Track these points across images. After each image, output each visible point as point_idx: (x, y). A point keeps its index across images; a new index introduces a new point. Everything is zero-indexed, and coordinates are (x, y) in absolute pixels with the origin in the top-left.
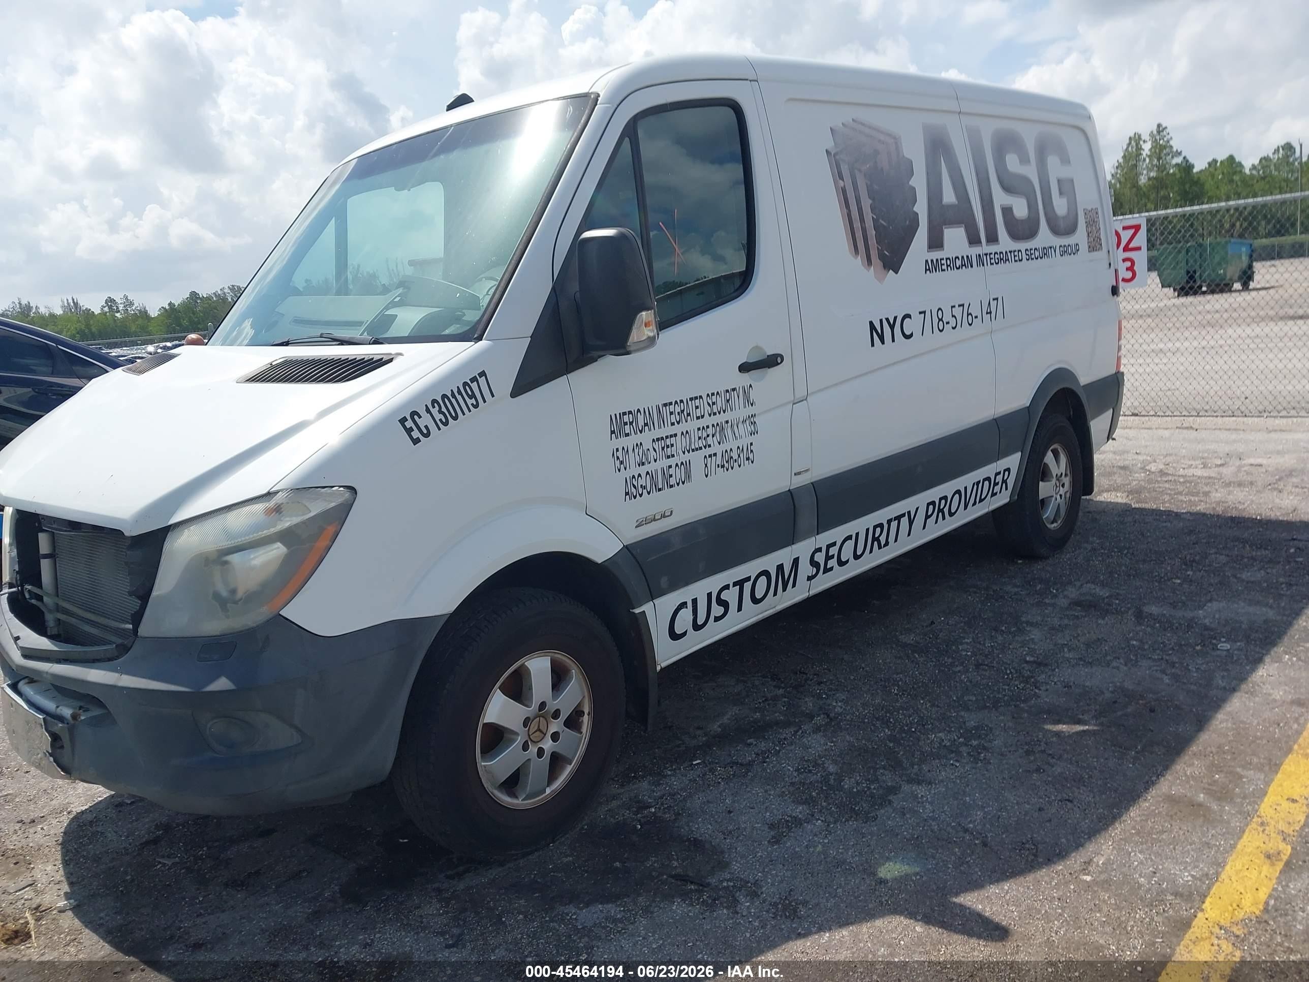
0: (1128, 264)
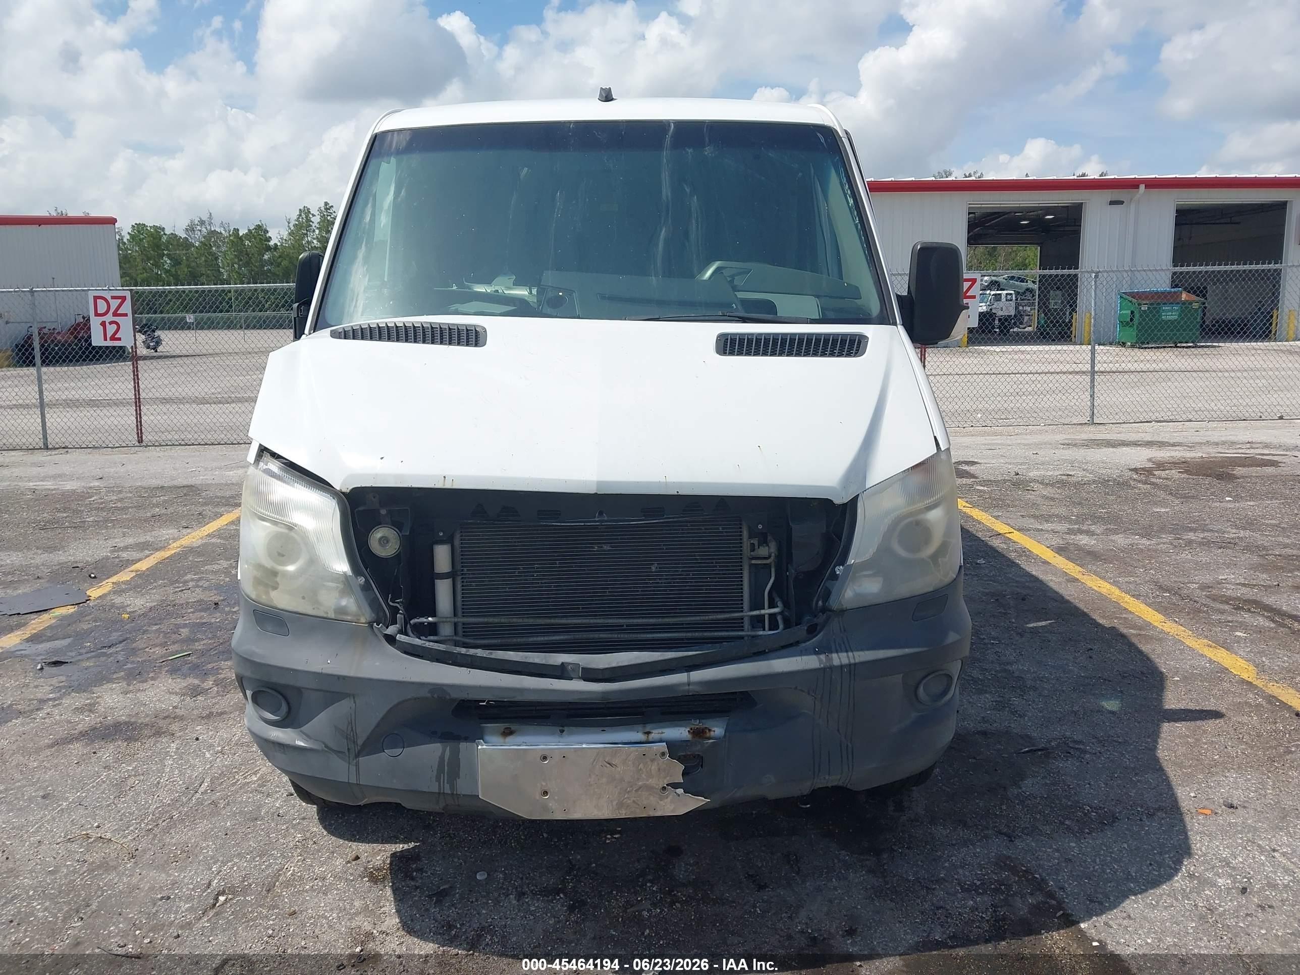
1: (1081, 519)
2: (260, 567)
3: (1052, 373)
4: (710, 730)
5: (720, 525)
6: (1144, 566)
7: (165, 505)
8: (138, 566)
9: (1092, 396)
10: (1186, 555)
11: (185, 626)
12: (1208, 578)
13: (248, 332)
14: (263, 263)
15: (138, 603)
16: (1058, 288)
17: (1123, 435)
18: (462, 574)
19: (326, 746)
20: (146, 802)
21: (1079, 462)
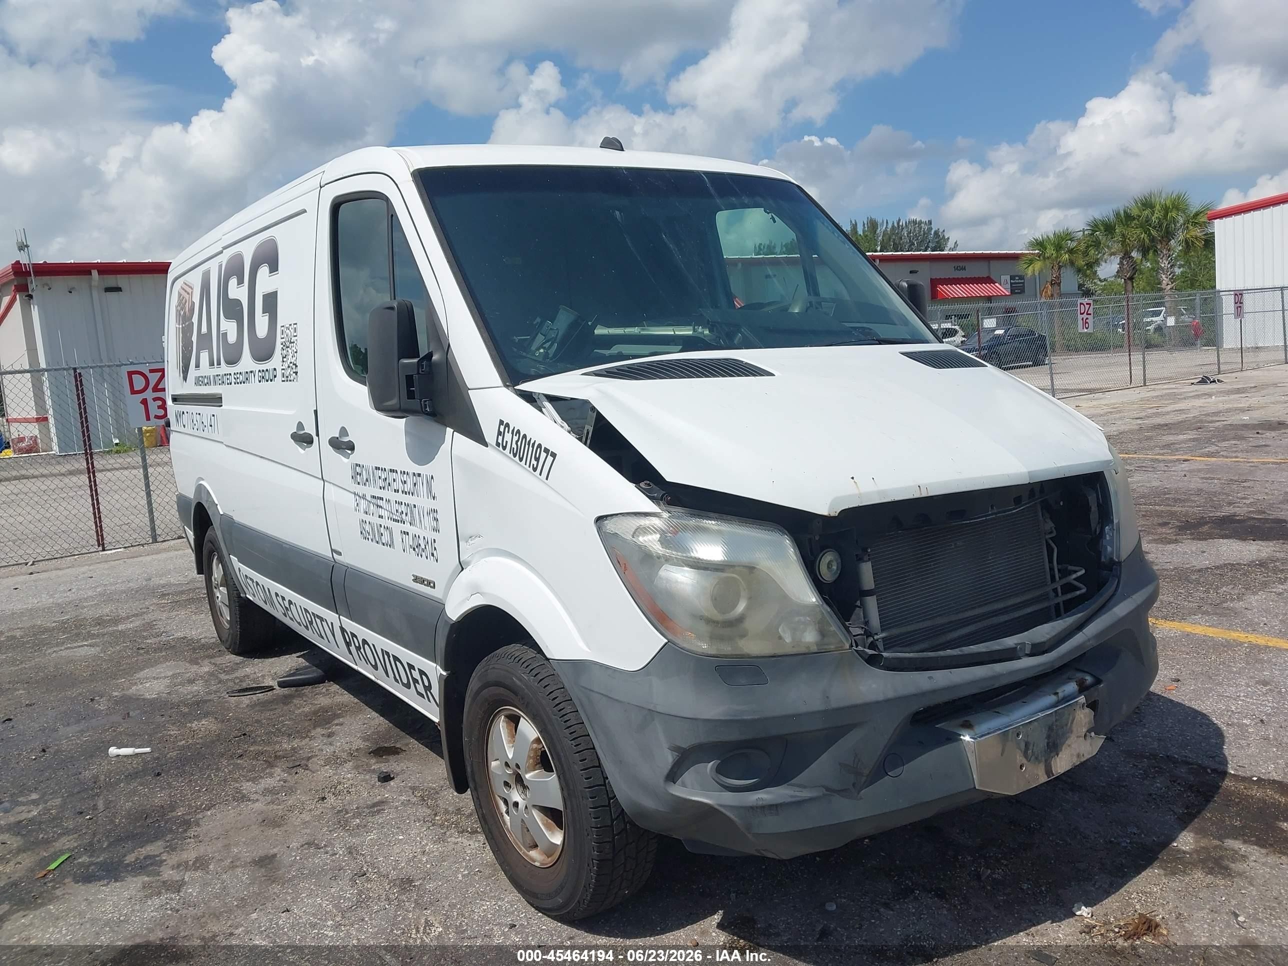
0: (160, 403)
19: (827, 789)
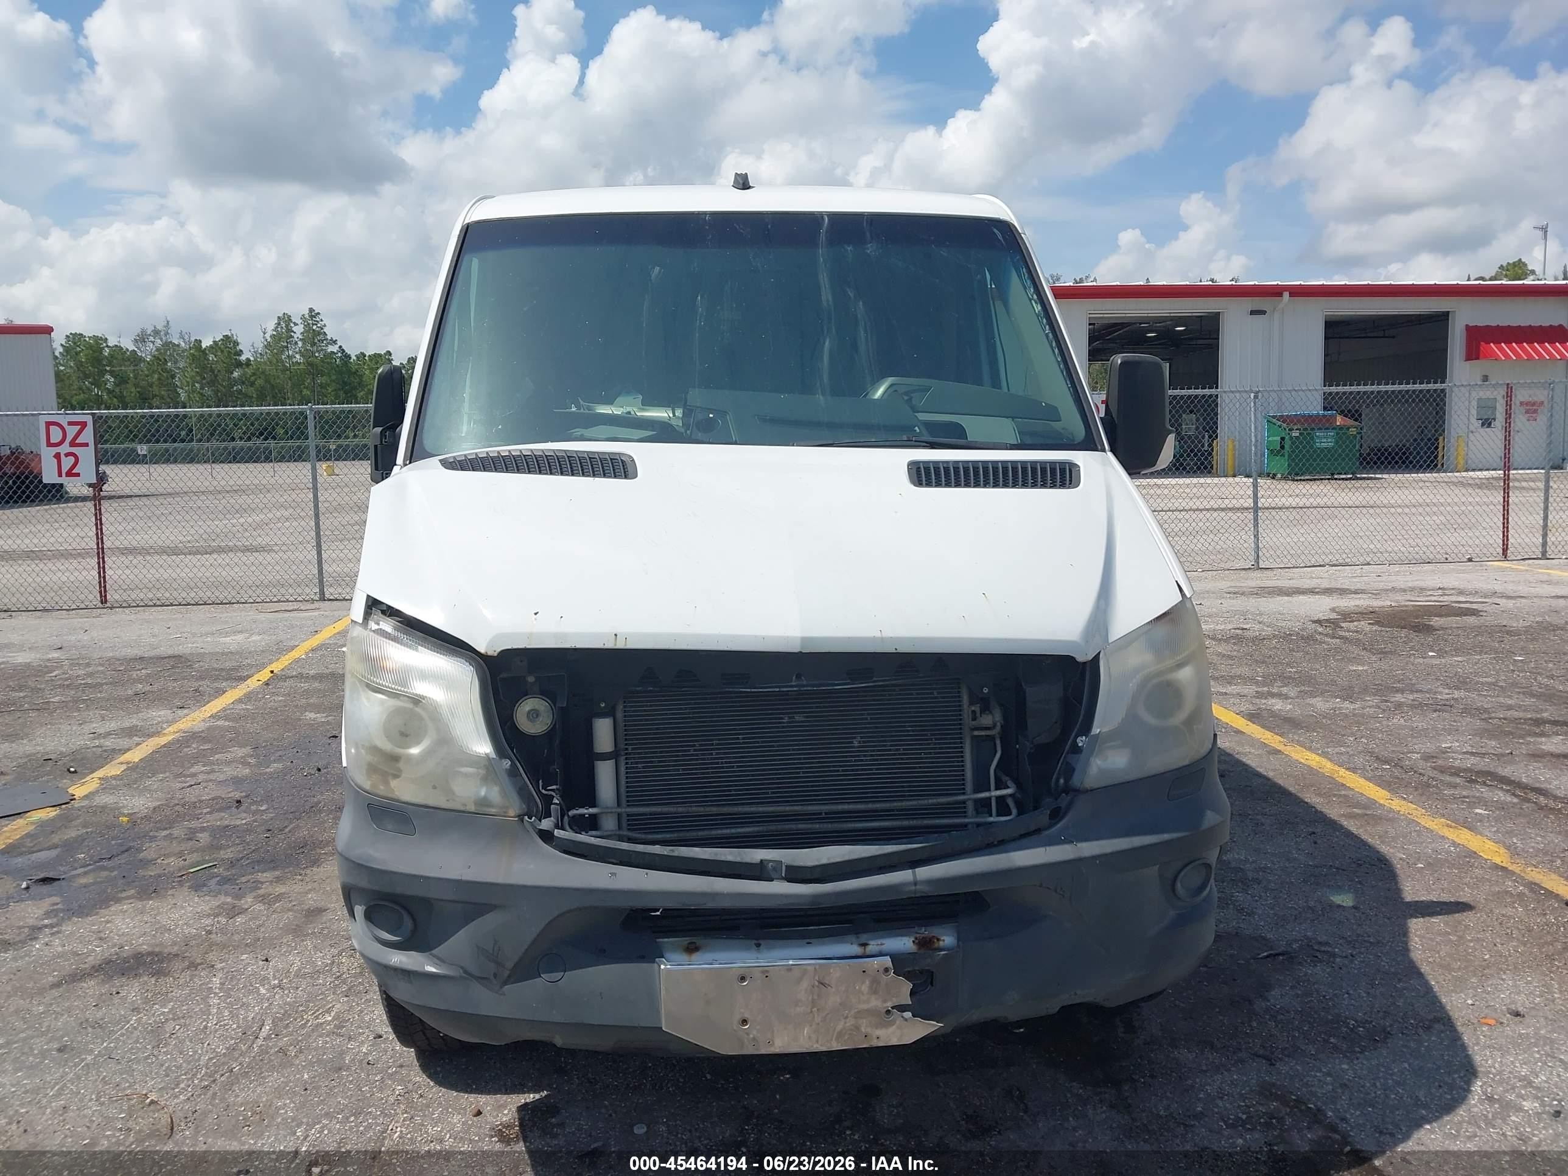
1: (1268, 680)
2: (375, 750)
3: (1201, 510)
4: (938, 940)
5: (935, 689)
6: (1353, 734)
7: (147, 680)
8: (127, 756)
9: (1256, 536)
10: (1397, 720)
11: (203, 830)
12: (1429, 747)
13: (217, 467)
14: (234, 382)
15: (138, 803)
16: (1191, 412)
17: (1294, 581)
18: (626, 754)
19: (465, 972)
20: (195, 1052)
21: (1253, 614)
